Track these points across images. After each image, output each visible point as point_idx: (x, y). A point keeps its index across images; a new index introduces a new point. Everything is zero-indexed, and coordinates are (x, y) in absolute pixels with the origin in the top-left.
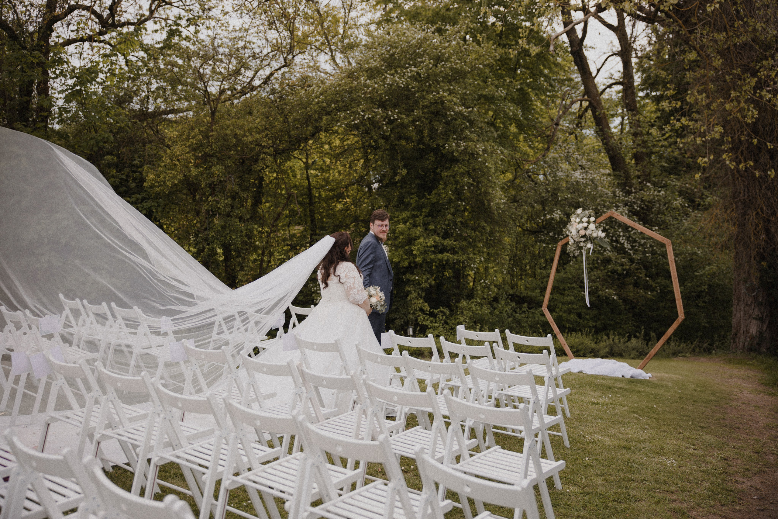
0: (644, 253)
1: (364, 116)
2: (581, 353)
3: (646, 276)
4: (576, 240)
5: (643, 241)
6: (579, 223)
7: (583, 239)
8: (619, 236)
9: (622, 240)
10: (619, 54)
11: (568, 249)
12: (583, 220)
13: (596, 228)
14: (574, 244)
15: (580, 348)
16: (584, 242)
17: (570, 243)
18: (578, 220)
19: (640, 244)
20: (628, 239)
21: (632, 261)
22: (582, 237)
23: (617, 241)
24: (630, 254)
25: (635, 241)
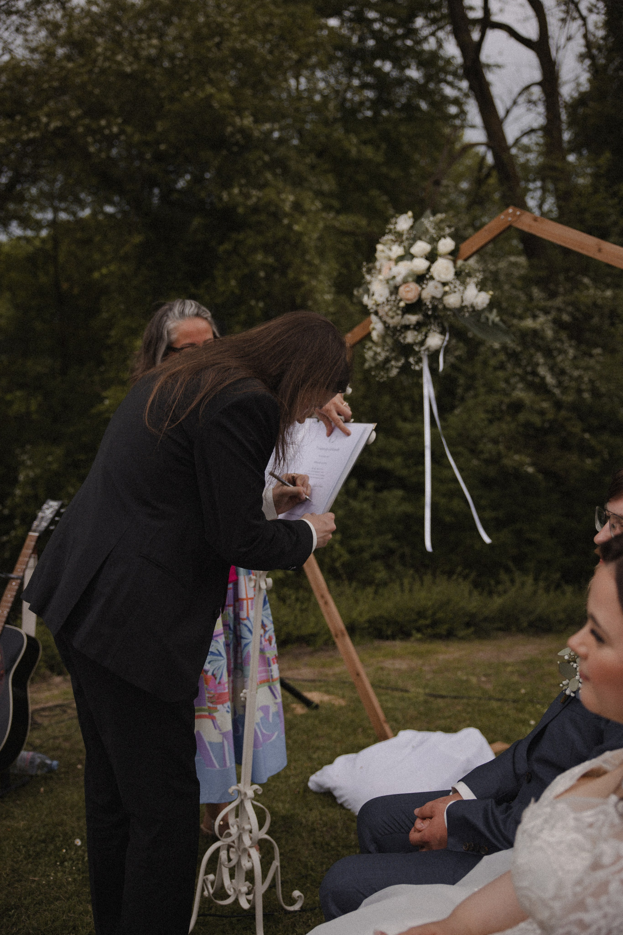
0: (579, 391)
1: (47, 124)
2: (443, 629)
3: (584, 431)
4: (392, 322)
5: (576, 373)
6: (401, 259)
7: (413, 319)
8: (538, 365)
9: (542, 371)
10: (539, 84)
11: (369, 355)
12: (414, 250)
13: (458, 274)
14: (383, 337)
15: (440, 615)
16: (418, 326)
17: (375, 335)
18: (397, 250)
19: (571, 378)
20: (552, 369)
21: (558, 405)
22: (410, 308)
23: (534, 373)
24: (554, 394)
25: (563, 372)
